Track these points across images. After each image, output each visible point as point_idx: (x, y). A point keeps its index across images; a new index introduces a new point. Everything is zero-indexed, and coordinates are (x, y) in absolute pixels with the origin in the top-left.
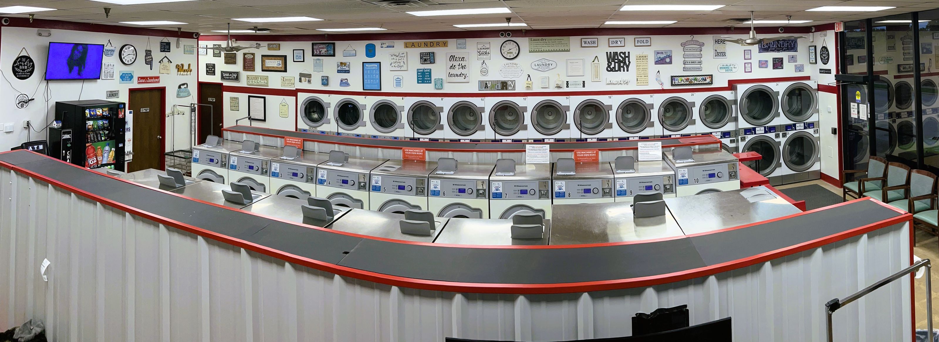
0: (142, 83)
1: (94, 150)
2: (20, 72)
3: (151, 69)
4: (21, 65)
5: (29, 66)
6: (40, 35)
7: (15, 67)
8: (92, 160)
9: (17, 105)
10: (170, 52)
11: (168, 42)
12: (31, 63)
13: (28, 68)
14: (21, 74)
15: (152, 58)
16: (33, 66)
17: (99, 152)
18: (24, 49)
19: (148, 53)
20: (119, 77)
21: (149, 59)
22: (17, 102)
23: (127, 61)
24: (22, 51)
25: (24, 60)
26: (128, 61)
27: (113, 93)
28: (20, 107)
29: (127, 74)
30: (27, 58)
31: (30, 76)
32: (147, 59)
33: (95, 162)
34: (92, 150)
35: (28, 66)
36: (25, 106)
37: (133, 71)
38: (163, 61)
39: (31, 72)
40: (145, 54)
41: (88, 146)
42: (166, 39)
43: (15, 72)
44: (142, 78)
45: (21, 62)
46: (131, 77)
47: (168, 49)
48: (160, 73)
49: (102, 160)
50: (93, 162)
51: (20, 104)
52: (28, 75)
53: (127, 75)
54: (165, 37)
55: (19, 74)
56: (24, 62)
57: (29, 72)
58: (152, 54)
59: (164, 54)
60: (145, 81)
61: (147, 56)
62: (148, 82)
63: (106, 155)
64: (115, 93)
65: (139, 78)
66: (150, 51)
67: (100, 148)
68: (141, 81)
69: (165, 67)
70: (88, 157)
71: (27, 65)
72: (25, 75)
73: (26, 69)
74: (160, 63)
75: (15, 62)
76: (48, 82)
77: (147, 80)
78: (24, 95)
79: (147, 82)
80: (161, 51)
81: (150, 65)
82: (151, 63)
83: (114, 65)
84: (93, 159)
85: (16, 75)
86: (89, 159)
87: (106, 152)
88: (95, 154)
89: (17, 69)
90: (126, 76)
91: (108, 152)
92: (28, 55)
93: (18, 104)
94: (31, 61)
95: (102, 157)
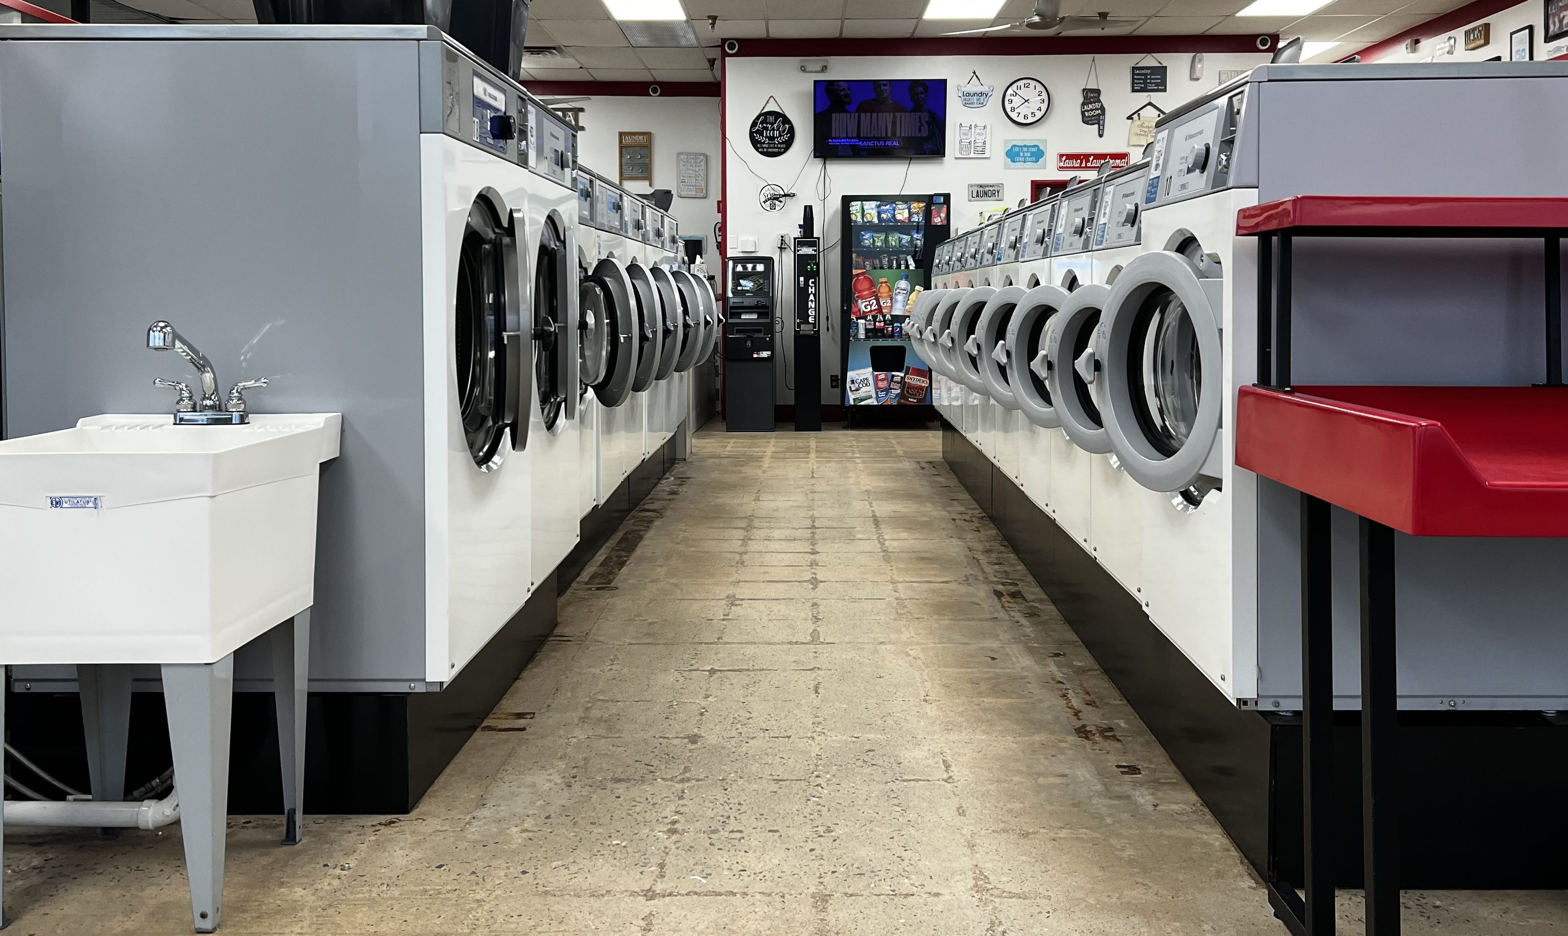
0: (1070, 167)
1: (872, 284)
2: (764, 143)
3: (1101, 136)
4: (767, 129)
5: (783, 132)
6: (803, 69)
7: (754, 132)
8: (868, 303)
9: (763, 204)
10: (1165, 90)
11: (1159, 65)
12: (787, 126)
13: (780, 136)
14: (766, 146)
15: (1103, 109)
16: (792, 131)
17: (884, 289)
18: (772, 99)
19: (1091, 96)
20: (1003, 155)
21: (1092, 110)
22: (763, 199)
23: (1022, 116)
24: (768, 102)
25: (771, 119)
26: (1025, 117)
27: (987, 189)
28: (769, 209)
29: (1025, 146)
30: (777, 115)
31: (786, 149)
32: (1088, 111)
33: (873, 308)
34: (866, 285)
35: (780, 132)
36: (778, 208)
37: (1046, 141)
38: (1139, 115)
39: (789, 144)
40: (1081, 100)
41: (858, 275)
42: (1149, 60)
43: (755, 143)
44: (1070, 157)
45: (767, 124)
46: (1037, 154)
47: (1157, 84)
48: (1129, 145)
49: (891, 307)
50: (869, 307)
51: (768, 203)
52: (781, 148)
53: (1025, 149)
54: (1150, 53)
55: (764, 146)
56: (772, 124)
57: (783, 143)
58: (1101, 98)
59: (1143, 98)
60: (1081, 163)
61: (1087, 104)
62: (1090, 167)
63: (900, 298)
64: (992, 189)
65: (1061, 156)
66: (1098, 92)
67: (886, 282)
68: (1069, 164)
69: (1146, 130)
70: (857, 297)
71: (778, 129)
72: (775, 148)
73: (778, 138)
74: (1131, 121)
75: (754, 124)
76: (825, 163)
77: (1087, 162)
78: (773, 186)
79: (1086, 167)
80: (1134, 91)
81: (1096, 126)
82: (1099, 120)
83: (985, 127)
84: (869, 301)
85: (757, 149)
86: (860, 301)
87: (901, 291)
88: (874, 292)
89: (757, 137)
90: (1024, 152)
91: (905, 292)
92: (781, 111)
93: (764, 202)
94: (786, 120)
95: (891, 300)
